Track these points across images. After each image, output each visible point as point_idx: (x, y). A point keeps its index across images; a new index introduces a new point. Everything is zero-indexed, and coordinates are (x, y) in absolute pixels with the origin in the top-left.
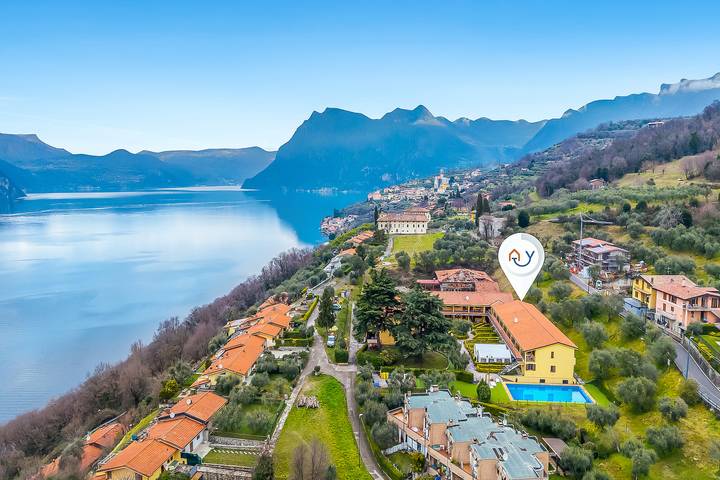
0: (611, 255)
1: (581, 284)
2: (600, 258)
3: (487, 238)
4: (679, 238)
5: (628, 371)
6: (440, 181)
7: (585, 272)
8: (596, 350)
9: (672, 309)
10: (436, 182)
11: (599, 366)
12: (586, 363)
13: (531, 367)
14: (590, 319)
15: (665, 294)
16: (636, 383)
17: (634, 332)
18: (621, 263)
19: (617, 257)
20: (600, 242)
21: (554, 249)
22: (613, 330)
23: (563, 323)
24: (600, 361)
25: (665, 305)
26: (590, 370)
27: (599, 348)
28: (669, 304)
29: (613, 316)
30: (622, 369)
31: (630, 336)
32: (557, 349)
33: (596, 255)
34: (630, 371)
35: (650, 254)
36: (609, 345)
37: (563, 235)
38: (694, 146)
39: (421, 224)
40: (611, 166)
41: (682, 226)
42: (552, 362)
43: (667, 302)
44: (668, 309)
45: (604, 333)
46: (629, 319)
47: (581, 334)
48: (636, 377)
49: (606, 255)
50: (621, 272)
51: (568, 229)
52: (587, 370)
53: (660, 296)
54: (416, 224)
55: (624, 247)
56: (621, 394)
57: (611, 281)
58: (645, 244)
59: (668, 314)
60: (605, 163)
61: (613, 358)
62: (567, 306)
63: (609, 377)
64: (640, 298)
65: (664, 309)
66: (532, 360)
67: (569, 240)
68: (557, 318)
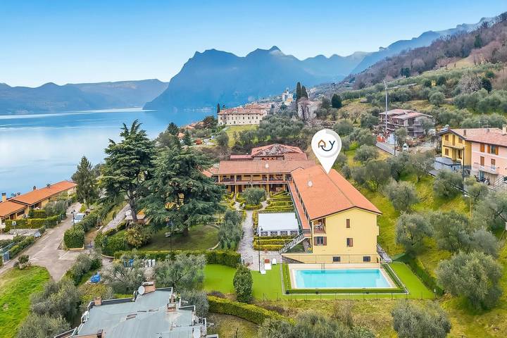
0: (417, 120)
1: (388, 148)
2: (406, 123)
3: (304, 120)
4: (483, 100)
5: (451, 243)
6: (286, 97)
7: (391, 138)
8: (404, 214)
9: (493, 162)
10: (284, 98)
11: (409, 236)
12: (392, 233)
13: (321, 241)
14: (397, 181)
15: (482, 144)
16: (469, 264)
17: (450, 191)
18: (427, 127)
19: (422, 121)
20: (405, 111)
21: (362, 122)
22: (423, 191)
23: (367, 187)
24: (410, 229)
25: (482, 158)
26: (398, 242)
27: (409, 212)
28: (488, 156)
29: (422, 175)
30: (443, 240)
31: (446, 195)
32: (353, 215)
33: (402, 121)
34: (455, 243)
35: (455, 117)
36: (421, 208)
37: (370, 110)
38: (479, 44)
39: (255, 116)
40: (412, 67)
41: (483, 90)
42: (349, 233)
43: (485, 154)
44: (488, 162)
45: (413, 193)
46: (443, 175)
47: (387, 198)
48: (467, 252)
49: (411, 120)
50: (427, 135)
51: (375, 105)
52: (395, 242)
53: (476, 149)
54: (250, 116)
55: (429, 114)
56: (447, 280)
57: (418, 144)
58: (448, 109)
59: (487, 167)
60: (407, 65)
61: (427, 224)
62: (371, 167)
63: (424, 250)
64: (450, 156)
65: (482, 163)
66: (323, 231)
67: (376, 113)
68: (360, 182)
